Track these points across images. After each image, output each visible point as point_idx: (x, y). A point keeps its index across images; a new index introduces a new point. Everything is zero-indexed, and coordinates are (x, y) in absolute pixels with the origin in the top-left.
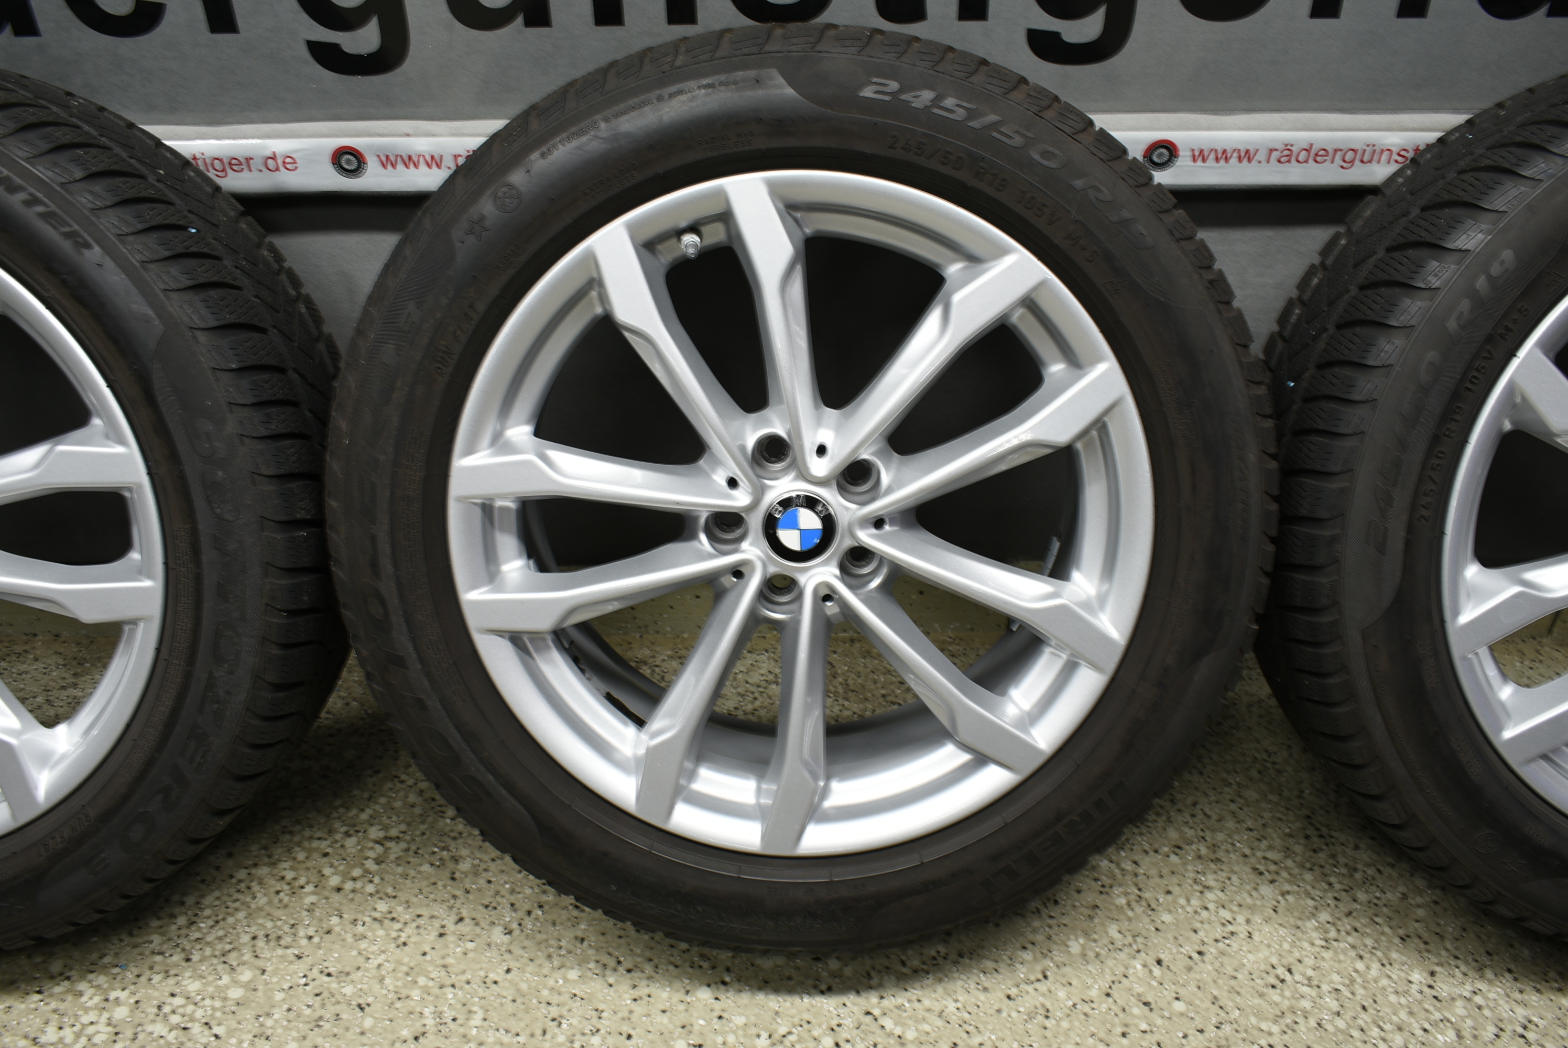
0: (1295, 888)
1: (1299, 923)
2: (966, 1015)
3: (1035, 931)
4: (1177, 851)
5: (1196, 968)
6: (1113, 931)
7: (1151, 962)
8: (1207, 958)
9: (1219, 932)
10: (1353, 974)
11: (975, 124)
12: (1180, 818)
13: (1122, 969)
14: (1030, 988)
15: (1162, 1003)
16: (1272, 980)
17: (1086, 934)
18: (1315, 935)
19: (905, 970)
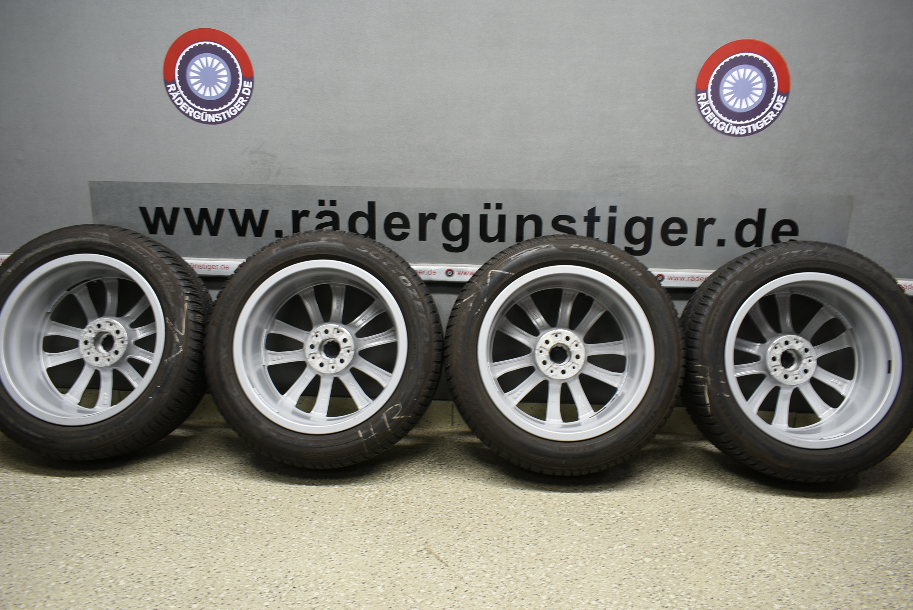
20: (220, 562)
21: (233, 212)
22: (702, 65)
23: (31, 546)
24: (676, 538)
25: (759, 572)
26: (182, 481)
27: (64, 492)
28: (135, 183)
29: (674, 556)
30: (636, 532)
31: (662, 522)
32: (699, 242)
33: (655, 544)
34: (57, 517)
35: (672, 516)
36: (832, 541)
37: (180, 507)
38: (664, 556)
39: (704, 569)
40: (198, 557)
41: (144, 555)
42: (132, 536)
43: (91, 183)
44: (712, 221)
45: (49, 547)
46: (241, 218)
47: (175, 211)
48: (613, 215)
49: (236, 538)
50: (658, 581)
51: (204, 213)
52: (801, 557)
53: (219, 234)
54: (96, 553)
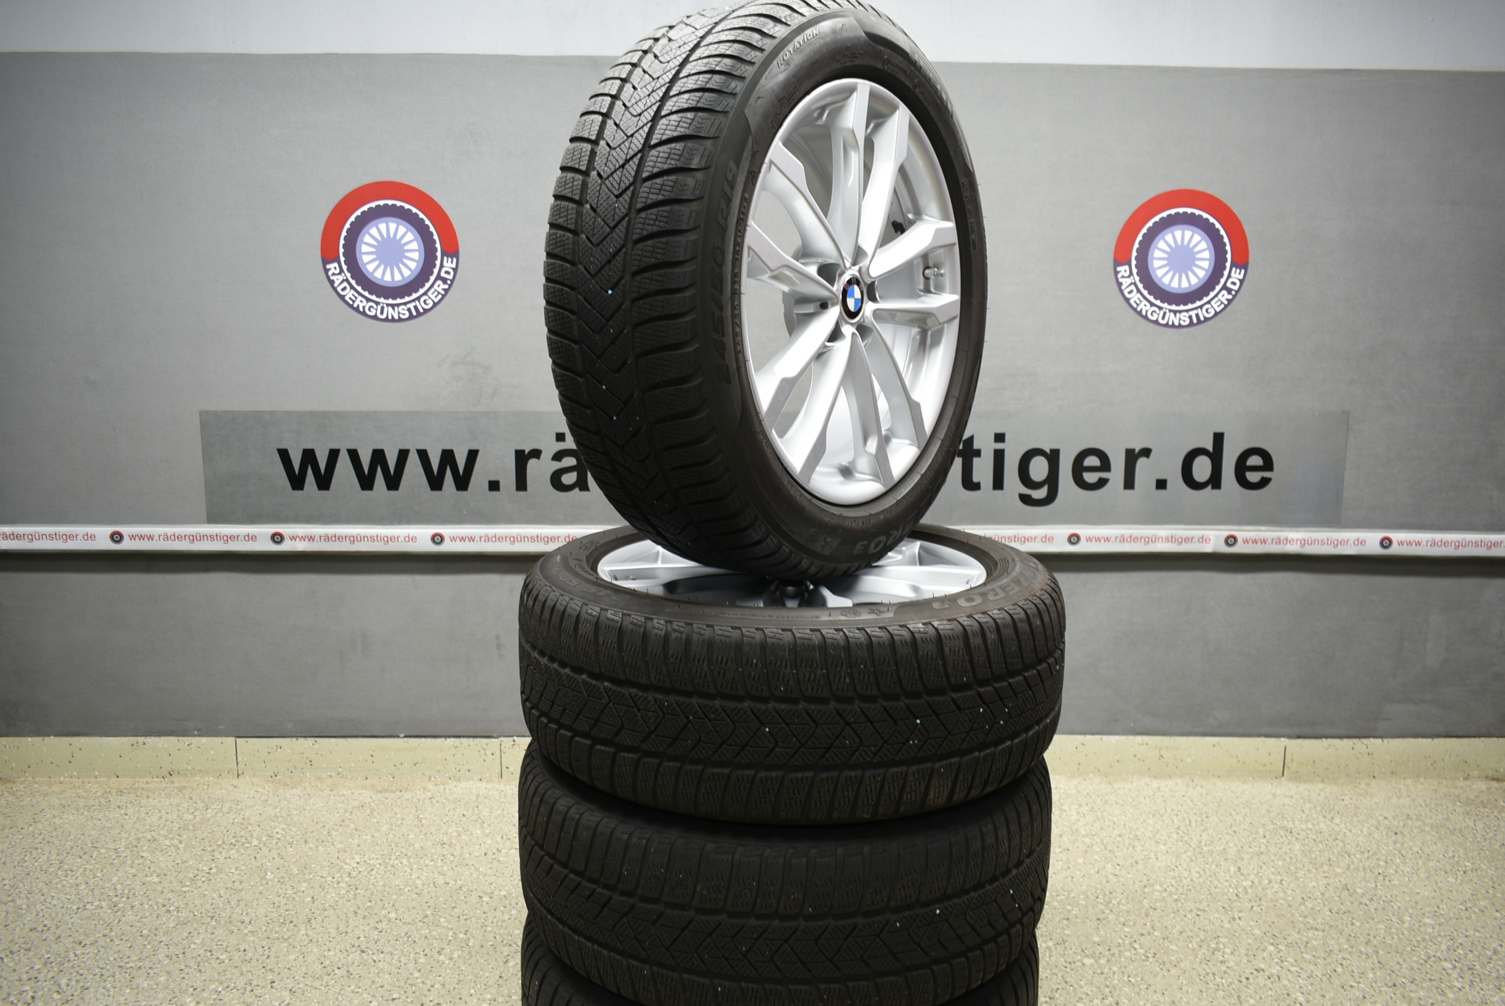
20: (437, 989)
21: (423, 455)
22: (1121, 226)
23: (133, 978)
24: (1126, 929)
25: (1255, 973)
26: (354, 874)
27: (170, 895)
28: (271, 413)
29: (1127, 954)
30: (1065, 922)
31: (1103, 907)
32: (1129, 483)
33: (1096, 939)
34: (166, 933)
35: (1116, 897)
36: (1358, 924)
37: (359, 912)
38: (1113, 955)
39: (1173, 971)
40: (402, 983)
41: (317, 983)
42: (292, 957)
43: (203, 414)
44: (1146, 452)
45: (162, 978)
46: (435, 463)
47: (334, 455)
48: (999, 446)
49: (455, 955)
50: (1107, 990)
51: (378, 456)
52: (1315, 949)
53: (400, 488)
54: (241, 983)
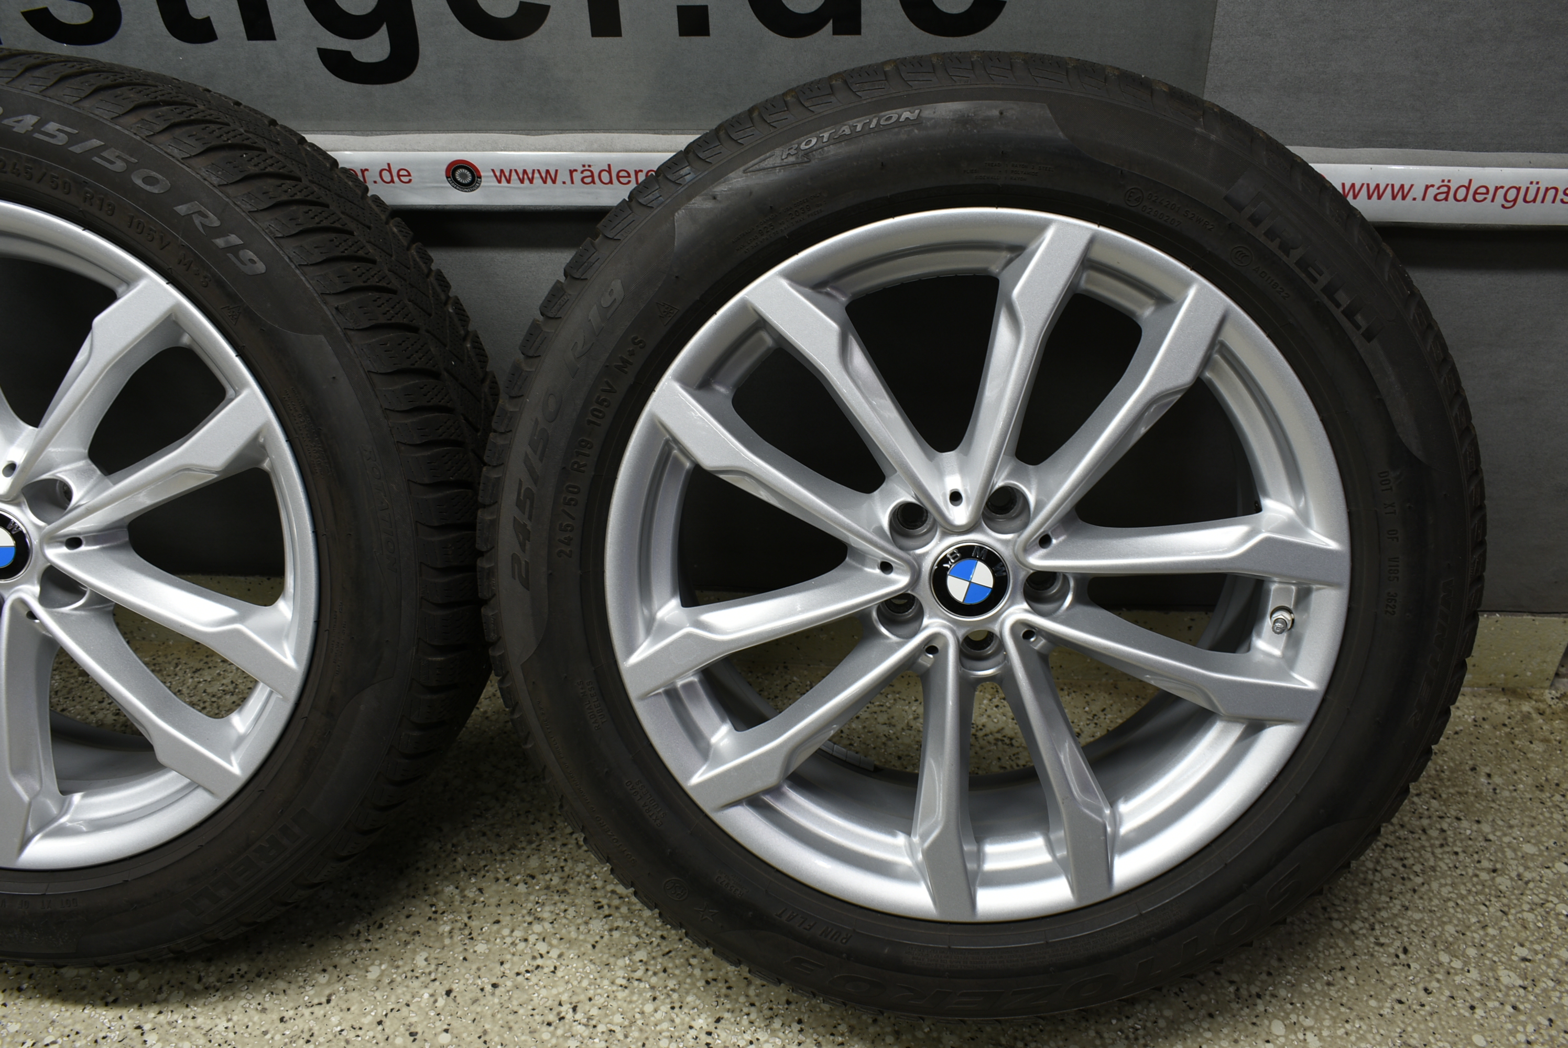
0: (627, 924)
1: (612, 960)
2: (231, 1035)
3: (344, 954)
4: (529, 880)
5: (483, 1001)
6: (420, 961)
7: (442, 990)
8: (498, 991)
9: (527, 964)
10: (638, 1016)
11: (77, 149)
12: (550, 847)
13: (408, 997)
14: (307, 1012)
15: (428, 1036)
16: (552, 1017)
17: (393, 959)
18: (621, 973)
19: (198, 987)
